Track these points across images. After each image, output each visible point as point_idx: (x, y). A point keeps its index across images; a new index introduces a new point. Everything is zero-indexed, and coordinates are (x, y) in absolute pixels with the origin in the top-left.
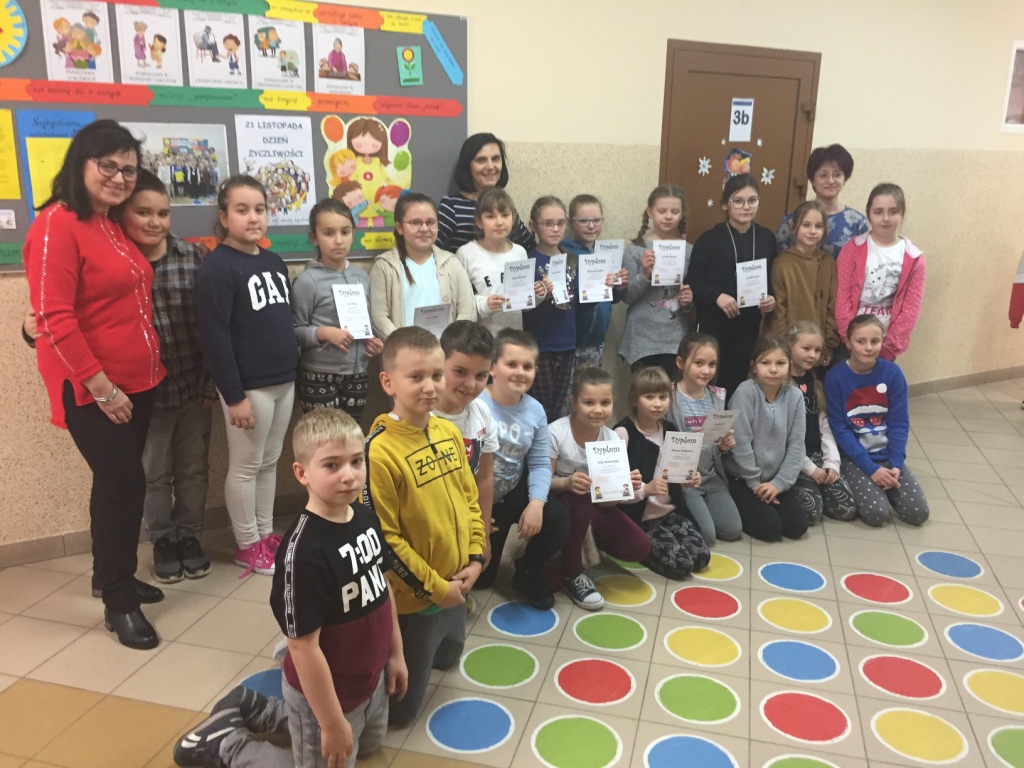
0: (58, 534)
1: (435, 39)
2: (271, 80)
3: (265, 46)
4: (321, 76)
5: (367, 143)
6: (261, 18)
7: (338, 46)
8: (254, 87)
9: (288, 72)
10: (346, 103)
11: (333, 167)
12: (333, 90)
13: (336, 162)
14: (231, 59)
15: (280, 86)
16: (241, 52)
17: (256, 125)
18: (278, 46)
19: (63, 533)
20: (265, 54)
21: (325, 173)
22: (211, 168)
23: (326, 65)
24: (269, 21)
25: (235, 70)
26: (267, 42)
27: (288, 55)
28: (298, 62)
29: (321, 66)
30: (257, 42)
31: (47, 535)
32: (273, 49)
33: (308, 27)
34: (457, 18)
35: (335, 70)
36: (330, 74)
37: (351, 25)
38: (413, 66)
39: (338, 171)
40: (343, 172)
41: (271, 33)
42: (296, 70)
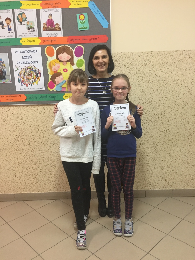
1: (94, 9)
2: (24, 34)
3: (21, 21)
4: (44, 30)
5: (64, 56)
6: (19, 9)
7: (51, 17)
8: (18, 37)
9: (30, 30)
10: (55, 40)
11: (51, 67)
12: (49, 35)
13: (52, 65)
14: (9, 27)
15: (27, 36)
16: (12, 24)
17: (19, 52)
18: (26, 20)
20: (21, 24)
21: (47, 70)
22: (3, 69)
23: (46, 25)
24: (22, 10)
25: (10, 31)
26: (22, 19)
27: (30, 23)
28: (34, 26)
29: (44, 26)
30: (18, 19)
32: (24, 21)
33: (38, 11)
35: (49, 27)
36: (48, 29)
37: (56, 7)
38: (84, 22)
39: (53, 68)
40: (54, 69)
41: (23, 15)
42: (34, 29)
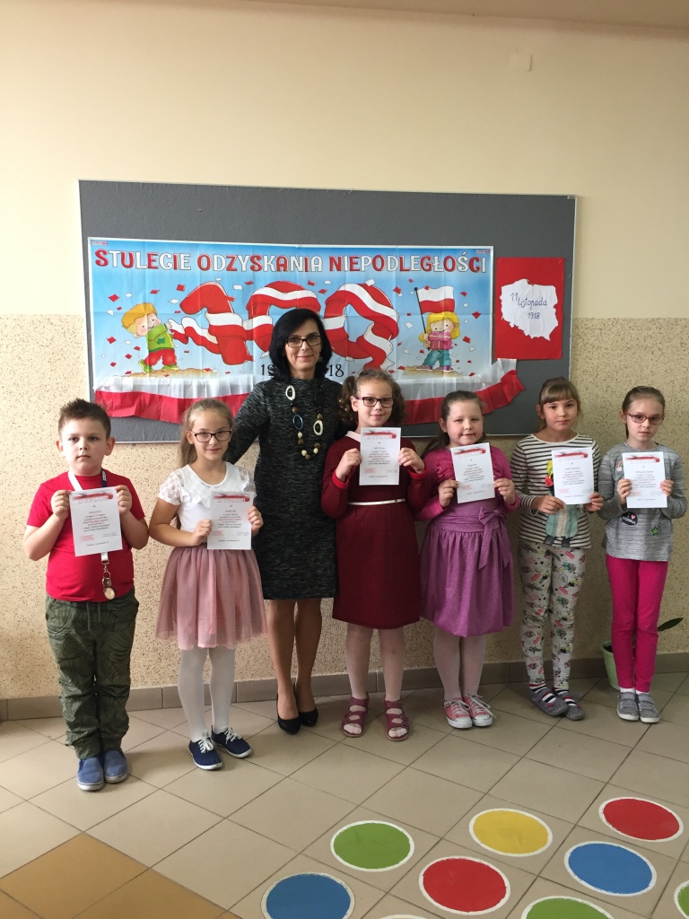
0: (158, 686)
19: (163, 686)
31: (149, 686)
34: (564, 197)
